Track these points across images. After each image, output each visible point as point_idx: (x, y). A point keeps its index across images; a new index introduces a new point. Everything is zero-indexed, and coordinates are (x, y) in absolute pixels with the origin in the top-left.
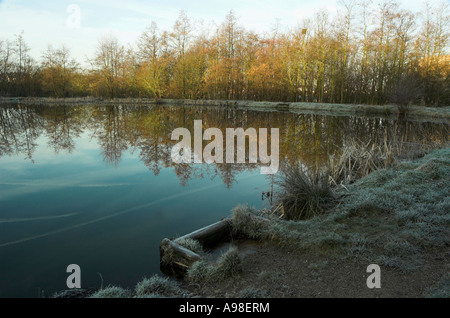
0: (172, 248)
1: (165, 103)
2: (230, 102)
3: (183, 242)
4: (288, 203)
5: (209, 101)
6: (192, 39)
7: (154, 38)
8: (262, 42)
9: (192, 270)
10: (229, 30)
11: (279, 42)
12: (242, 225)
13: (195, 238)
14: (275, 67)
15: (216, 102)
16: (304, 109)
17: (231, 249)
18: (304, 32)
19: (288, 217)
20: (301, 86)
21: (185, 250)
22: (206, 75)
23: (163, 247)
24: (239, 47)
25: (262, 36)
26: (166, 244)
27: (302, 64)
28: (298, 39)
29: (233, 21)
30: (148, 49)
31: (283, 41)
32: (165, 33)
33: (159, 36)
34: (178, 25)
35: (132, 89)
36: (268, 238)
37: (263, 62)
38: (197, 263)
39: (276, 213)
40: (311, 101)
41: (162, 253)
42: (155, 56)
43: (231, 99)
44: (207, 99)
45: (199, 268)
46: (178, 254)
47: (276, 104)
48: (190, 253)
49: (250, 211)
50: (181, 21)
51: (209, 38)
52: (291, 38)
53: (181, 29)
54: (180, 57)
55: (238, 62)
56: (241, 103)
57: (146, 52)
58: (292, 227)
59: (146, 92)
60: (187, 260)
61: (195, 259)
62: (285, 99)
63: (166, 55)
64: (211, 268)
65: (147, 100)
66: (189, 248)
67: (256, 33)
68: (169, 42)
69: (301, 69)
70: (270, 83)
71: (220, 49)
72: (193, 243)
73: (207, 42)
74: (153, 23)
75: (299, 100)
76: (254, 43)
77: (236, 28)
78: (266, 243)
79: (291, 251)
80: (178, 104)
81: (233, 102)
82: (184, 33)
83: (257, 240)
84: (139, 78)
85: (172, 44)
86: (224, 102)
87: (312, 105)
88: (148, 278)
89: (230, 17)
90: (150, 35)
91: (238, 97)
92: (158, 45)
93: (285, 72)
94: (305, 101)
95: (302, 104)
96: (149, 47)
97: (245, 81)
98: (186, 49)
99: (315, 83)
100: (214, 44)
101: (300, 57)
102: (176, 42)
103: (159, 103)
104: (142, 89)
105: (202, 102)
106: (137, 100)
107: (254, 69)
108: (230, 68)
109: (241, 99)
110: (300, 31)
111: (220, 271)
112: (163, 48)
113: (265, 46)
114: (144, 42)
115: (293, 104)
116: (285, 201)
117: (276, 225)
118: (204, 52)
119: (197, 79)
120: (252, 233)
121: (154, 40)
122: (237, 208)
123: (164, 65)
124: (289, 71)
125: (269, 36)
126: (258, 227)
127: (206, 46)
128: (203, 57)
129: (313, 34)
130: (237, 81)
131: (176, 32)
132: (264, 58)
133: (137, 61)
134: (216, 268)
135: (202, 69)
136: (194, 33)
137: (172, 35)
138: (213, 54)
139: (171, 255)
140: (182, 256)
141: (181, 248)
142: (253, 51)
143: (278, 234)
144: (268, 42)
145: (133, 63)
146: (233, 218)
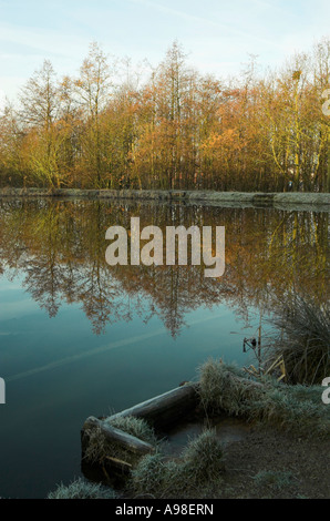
0: (104, 432)
1: (68, 196)
2: (175, 192)
3: (121, 422)
4: (292, 356)
5: (140, 192)
6: (110, 90)
7: (48, 87)
8: (226, 94)
9: (140, 470)
10: (173, 74)
11: (254, 94)
12: (217, 394)
13: (139, 415)
14: (247, 134)
15: (153, 194)
16: (299, 203)
17: (207, 434)
18: (297, 75)
19: (292, 379)
20: (293, 166)
21: (126, 435)
22: (135, 148)
23: (87, 431)
24: (189, 103)
25: (227, 84)
26: (93, 426)
27: (293, 128)
28: (286, 87)
29: (179, 60)
30: (37, 107)
31: (262, 92)
32: (67, 79)
33: (55, 86)
34: (87, 66)
35: (12, 173)
36: (262, 416)
37: (230, 126)
38: (148, 459)
39: (271, 372)
40: (309, 189)
41: (85, 441)
42: (50, 117)
43: (177, 187)
44: (136, 188)
45: (151, 466)
46: (113, 442)
47: (251, 195)
48: (134, 441)
49: (229, 369)
50: (93, 59)
51: (139, 88)
52: (275, 86)
53: (93, 74)
54: (91, 120)
55: (186, 128)
56: (194, 194)
57: (35, 112)
58: (302, 396)
59: (35, 178)
60: (130, 452)
61: (142, 452)
62: (265, 188)
63: (69, 116)
64: (172, 465)
65: (37, 191)
66: (131, 431)
67: (217, 78)
68: (74, 96)
69: (293, 137)
70: (241, 162)
71: (157, 106)
72: (139, 424)
73: (136, 95)
74: (47, 63)
75: (290, 189)
76: (214, 96)
77: (183, 72)
78: (259, 424)
79: (304, 437)
80: (90, 197)
81: (180, 192)
82: (98, 80)
83: (243, 418)
84: (22, 154)
85: (79, 97)
86: (165, 193)
87: (313, 197)
88: (67, 485)
89: (174, 53)
90: (42, 84)
91: (189, 185)
92: (54, 100)
93: (266, 142)
94: (298, 190)
95: (294, 196)
96: (39, 103)
97: (198, 158)
98: (102, 105)
99: (316, 160)
100: (147, 97)
101: (290, 117)
102: (85, 93)
103: (57, 196)
104: (28, 172)
105: (128, 192)
106: (20, 191)
107: (214, 139)
108: (173, 137)
109: (193, 189)
110: (290, 75)
111: (188, 471)
112: (63, 105)
113: (232, 100)
114: (31, 95)
115: (279, 195)
116: (286, 353)
117: (274, 393)
118: (131, 112)
119: (120, 156)
120: (233, 407)
121: (47, 92)
122: (206, 365)
123: (65, 133)
124: (272, 141)
125: (239, 84)
126: (243, 397)
127: (134, 101)
128: (130, 119)
129: (311, 78)
130: (186, 157)
131: (84, 78)
132: (230, 120)
133: (21, 126)
134: (181, 466)
135: (128, 140)
136: (114, 80)
137: (78, 83)
138: (146, 114)
139: (102, 444)
140: (121, 446)
141: (119, 433)
142: (212, 107)
143: (279, 408)
144: (236, 93)
145: (13, 129)
146: (201, 381)
